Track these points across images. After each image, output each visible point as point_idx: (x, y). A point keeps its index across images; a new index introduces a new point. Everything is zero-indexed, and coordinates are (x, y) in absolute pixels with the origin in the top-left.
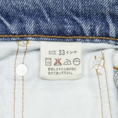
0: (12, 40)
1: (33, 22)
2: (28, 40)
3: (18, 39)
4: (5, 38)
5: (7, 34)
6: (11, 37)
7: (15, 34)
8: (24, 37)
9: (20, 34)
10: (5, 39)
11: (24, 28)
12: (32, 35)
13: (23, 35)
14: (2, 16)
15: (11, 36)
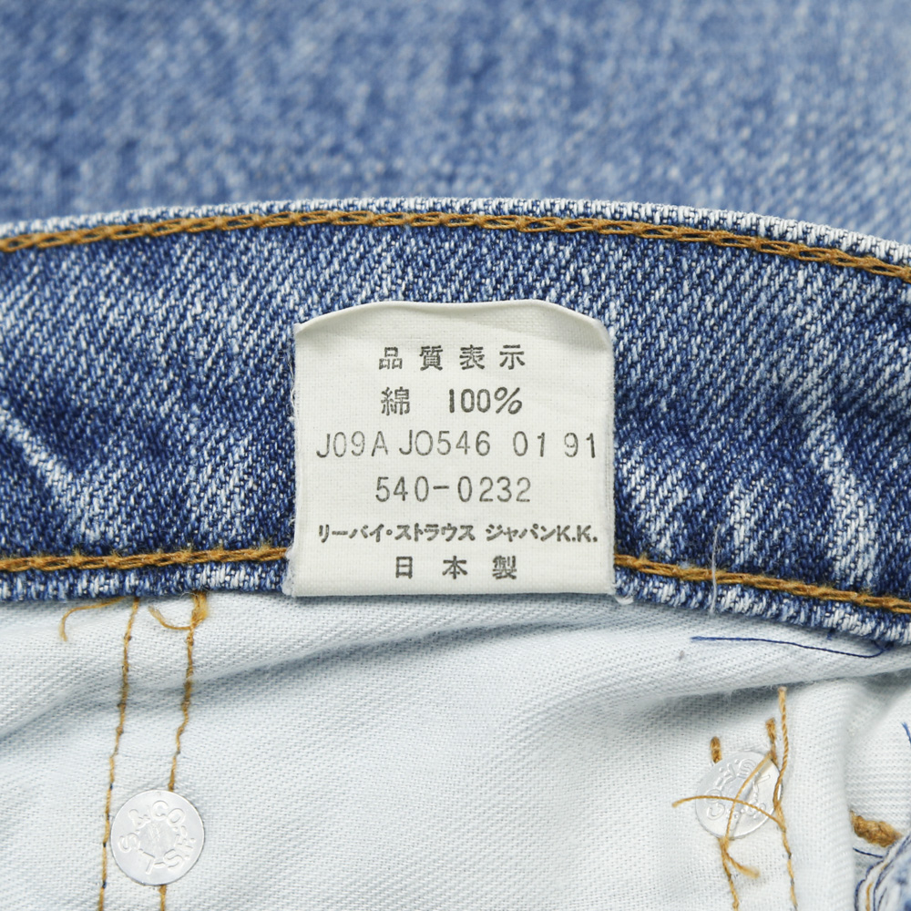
0: (86, 596)
1: (239, 452)
2: (206, 591)
3: (131, 580)
4: (31, 575)
5: (50, 547)
6: (76, 572)
7: (106, 547)
8: (176, 566)
9: (144, 547)
10: (36, 587)
11: (178, 499)
12: (232, 545)
13: (168, 549)
14: (18, 409)
15: (76, 559)
